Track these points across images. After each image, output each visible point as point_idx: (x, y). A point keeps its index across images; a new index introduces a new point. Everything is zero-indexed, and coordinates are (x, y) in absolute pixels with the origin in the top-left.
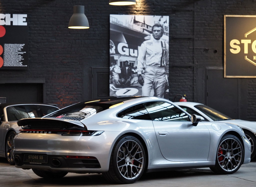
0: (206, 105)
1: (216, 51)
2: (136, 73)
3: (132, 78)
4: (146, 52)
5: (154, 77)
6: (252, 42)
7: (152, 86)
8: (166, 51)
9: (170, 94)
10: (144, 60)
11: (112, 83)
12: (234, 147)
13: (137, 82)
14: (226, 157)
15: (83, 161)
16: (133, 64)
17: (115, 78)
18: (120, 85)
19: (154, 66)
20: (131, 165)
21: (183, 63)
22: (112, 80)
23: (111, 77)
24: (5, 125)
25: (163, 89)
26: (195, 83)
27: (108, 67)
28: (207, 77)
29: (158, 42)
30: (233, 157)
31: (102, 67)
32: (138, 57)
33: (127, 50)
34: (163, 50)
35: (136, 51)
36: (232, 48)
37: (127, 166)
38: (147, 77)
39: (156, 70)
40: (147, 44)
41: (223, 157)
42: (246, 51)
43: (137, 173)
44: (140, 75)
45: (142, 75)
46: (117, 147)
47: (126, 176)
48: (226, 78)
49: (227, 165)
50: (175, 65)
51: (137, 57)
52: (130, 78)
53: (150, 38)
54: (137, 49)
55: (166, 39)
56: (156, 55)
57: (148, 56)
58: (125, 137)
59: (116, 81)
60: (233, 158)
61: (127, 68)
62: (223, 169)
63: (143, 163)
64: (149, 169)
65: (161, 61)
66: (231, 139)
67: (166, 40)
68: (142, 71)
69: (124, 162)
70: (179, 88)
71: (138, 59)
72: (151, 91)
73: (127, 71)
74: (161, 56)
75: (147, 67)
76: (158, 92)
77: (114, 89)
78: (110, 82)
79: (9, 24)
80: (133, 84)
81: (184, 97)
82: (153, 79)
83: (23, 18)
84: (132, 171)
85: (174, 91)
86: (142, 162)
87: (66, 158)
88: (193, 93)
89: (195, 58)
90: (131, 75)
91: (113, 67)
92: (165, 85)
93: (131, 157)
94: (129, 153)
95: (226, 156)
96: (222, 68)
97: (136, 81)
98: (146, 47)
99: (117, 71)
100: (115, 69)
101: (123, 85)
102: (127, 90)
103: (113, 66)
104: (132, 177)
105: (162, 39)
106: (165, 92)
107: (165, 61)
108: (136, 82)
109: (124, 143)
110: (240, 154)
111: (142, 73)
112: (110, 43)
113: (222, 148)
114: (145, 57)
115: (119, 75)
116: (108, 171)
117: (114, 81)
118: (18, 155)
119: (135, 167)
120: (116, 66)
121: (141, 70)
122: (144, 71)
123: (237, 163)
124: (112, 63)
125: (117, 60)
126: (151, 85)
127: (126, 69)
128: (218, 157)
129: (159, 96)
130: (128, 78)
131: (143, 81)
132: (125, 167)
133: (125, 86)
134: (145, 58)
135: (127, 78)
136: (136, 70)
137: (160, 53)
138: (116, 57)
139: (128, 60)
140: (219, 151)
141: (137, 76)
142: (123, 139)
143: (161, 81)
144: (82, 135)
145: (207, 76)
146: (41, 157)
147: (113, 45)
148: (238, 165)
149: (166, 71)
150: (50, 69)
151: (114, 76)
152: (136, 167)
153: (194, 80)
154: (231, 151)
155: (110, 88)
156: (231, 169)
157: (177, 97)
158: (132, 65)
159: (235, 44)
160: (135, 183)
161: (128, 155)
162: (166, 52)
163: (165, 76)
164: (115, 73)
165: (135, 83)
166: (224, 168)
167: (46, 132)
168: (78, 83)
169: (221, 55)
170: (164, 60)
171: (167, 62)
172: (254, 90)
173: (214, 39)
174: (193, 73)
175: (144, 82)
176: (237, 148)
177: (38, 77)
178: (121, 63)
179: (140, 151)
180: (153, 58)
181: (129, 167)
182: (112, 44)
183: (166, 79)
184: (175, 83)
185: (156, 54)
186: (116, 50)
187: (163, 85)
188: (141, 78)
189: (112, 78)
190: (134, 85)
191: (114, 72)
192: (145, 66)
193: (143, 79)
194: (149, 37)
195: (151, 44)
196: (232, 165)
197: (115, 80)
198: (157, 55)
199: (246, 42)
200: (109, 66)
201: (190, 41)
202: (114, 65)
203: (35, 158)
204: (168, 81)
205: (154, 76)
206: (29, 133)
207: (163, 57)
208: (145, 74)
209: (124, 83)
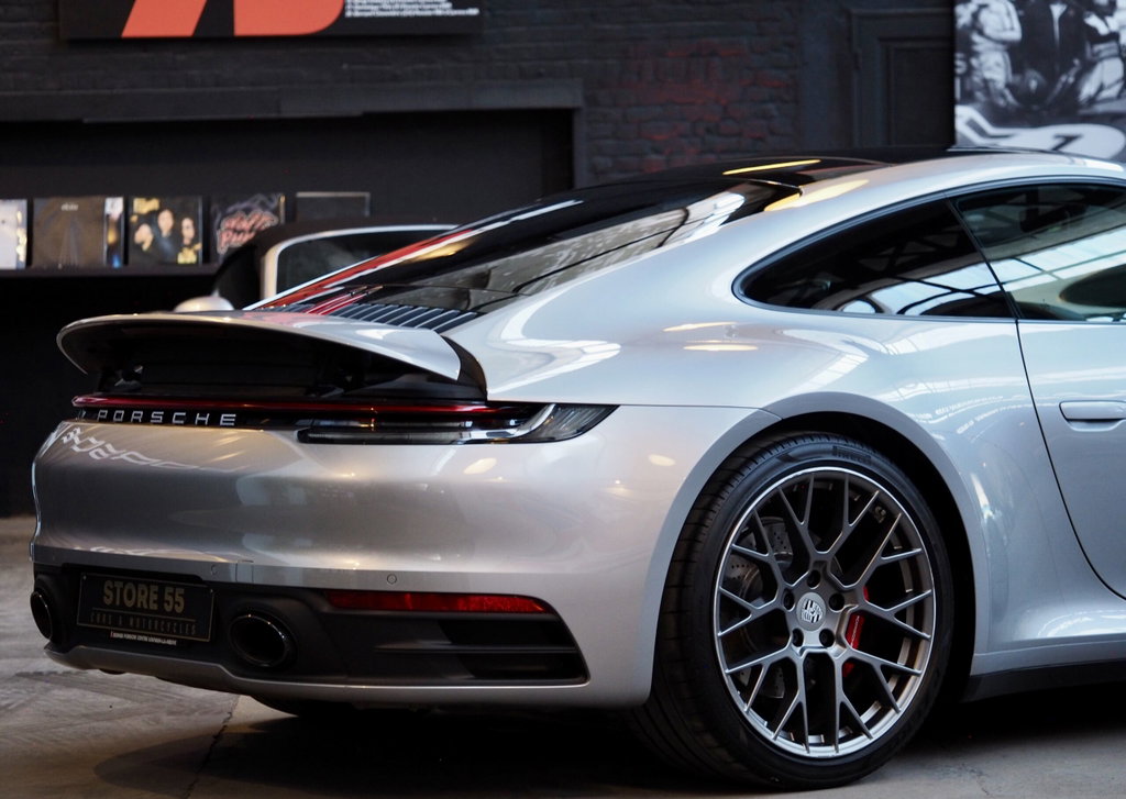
2: (1114, 36)
3: (1088, 67)
11: (968, 98)
13: (1116, 89)
15: (453, 630)
17: (989, 69)
20: (838, 654)
22: (972, 82)
27: (945, 9)
31: (911, 10)
37: (799, 661)
43: (887, 706)
46: (714, 520)
47: (796, 731)
52: (1073, 65)
58: (777, 451)
59: (991, 85)
63: (928, 635)
64: (978, 678)
69: (775, 629)
73: (1057, 28)
77: (981, 132)
78: (958, 95)
80: (1092, 100)
84: (841, 696)
86: (926, 623)
87: (326, 608)
90: (1080, 52)
91: (972, 6)
93: (832, 592)
94: (816, 563)
97: (1110, 87)
99: (1000, 27)
100: (984, 16)
101: (1035, 107)
102: (1058, 137)
104: (841, 735)
108: (1112, 92)
109: (775, 496)
115: (1012, 49)
117: (979, 90)
119: (867, 667)
127: (1050, 13)
130: (1066, 68)
132: (787, 664)
133: (1045, 113)
135: (1057, 68)
136: (1109, 19)
141: (1119, 56)
142: (769, 460)
146: (173, 595)
150: (607, 27)
151: (983, 58)
152: (876, 661)
155: (961, 126)
160: (882, 778)
161: (813, 581)
164: (989, 38)
165: (1105, 94)
167: (206, 419)
168: (771, 106)
177: (540, 75)
179: (908, 547)
181: (819, 663)
189: (970, 70)
190: (1100, 108)
191: (981, 32)
197: (986, 81)
203: (142, 599)
209: (1039, 96)
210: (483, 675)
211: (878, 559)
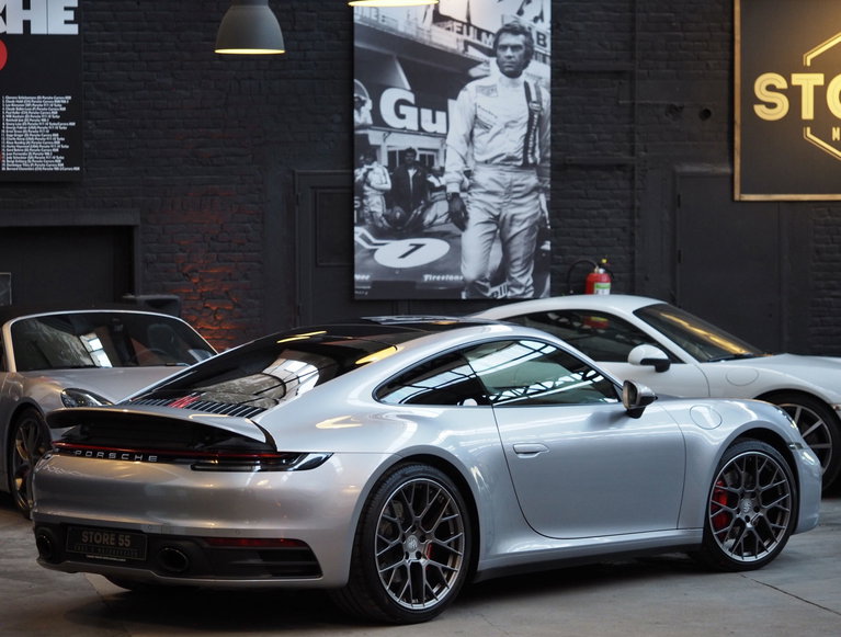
0: (675, 304)
1: (706, 114)
2: (443, 188)
3: (429, 205)
4: (476, 117)
5: (501, 201)
6: (827, 81)
7: (494, 232)
8: (542, 113)
9: (556, 257)
10: (468, 144)
11: (362, 222)
12: (765, 480)
13: (446, 217)
14: (738, 516)
15: (263, 554)
16: (431, 159)
17: (373, 206)
18: (389, 229)
19: (503, 163)
20: (424, 562)
21: (598, 152)
22: (364, 213)
23: (357, 204)
24: (7, 385)
25: (532, 241)
26: (636, 220)
27: (349, 171)
28: (677, 201)
29: (515, 85)
30: (760, 514)
31: (329, 171)
32: (449, 136)
33: (410, 112)
34: (531, 113)
35: (440, 115)
36: (761, 102)
37: (408, 566)
38: (480, 201)
39: (509, 176)
40: (477, 91)
41: (729, 516)
42: (808, 112)
43: (443, 585)
44: (455, 195)
45: (462, 195)
46: (375, 504)
47: (407, 598)
48: (740, 202)
49: (741, 540)
50: (570, 160)
51: (444, 136)
52: (421, 205)
53: (488, 70)
54: (445, 109)
55: (540, 75)
56: (508, 129)
57: (483, 133)
58: (400, 472)
59: (374, 215)
60: (760, 517)
61: (412, 172)
62: (729, 554)
63: (461, 553)
64: (481, 572)
65: (526, 148)
66: (753, 456)
67: (540, 78)
68: (462, 182)
69: (399, 552)
70: (584, 237)
71: (448, 141)
72: (490, 248)
73: (411, 183)
74: (525, 130)
75: (479, 167)
76: (515, 252)
77: (369, 242)
78: (355, 221)
79: (19, 30)
80: (431, 224)
81: (601, 266)
82: (497, 206)
83: (66, 9)
84: (425, 582)
85: (567, 248)
86: (460, 549)
87: (206, 545)
88: (632, 254)
89: (637, 136)
90: (423, 196)
91: (364, 170)
92: (537, 228)
93: (421, 535)
94: (416, 522)
95: (738, 511)
96: (726, 170)
97: (441, 216)
98: (474, 102)
99: (379, 182)
100: (371, 175)
101: (399, 228)
102: (412, 245)
103: (366, 167)
104: (424, 600)
105: (528, 74)
106: (539, 251)
107: (537, 148)
108: (442, 220)
109: (399, 492)
110: (784, 503)
111: (463, 190)
112: (356, 90)
113: (726, 486)
114: (472, 134)
115: (386, 194)
116: (348, 584)
117: (368, 218)
118: (48, 529)
119: (436, 568)
120: (374, 165)
121: (459, 177)
122: (467, 182)
123: (773, 532)
124: (362, 158)
125: (379, 147)
126: (493, 227)
127: (408, 174)
128: (711, 516)
129: (519, 262)
130: (416, 207)
131: (466, 213)
132: (403, 568)
133: (404, 232)
134: (470, 139)
135: (411, 206)
136: (440, 178)
137: (520, 122)
138: (375, 137)
139: (415, 146)
140: (716, 495)
141: (446, 199)
142: (397, 476)
143: (526, 213)
144: (258, 468)
145: (679, 197)
146: (124, 539)
147: (365, 95)
148: (779, 539)
149: (540, 180)
150: (155, 178)
151: (370, 199)
152: (440, 565)
153: (636, 210)
154: (753, 495)
155: (357, 238)
156: (754, 554)
157: (580, 265)
158: (427, 163)
159: (771, 88)
160: (442, 618)
161: (413, 530)
162: (540, 116)
163: (537, 198)
164: (373, 188)
165: (438, 221)
166: (731, 550)
167: (141, 458)
168: (247, 225)
169: (726, 127)
170: (535, 145)
171: (546, 152)
172: (832, 239)
173: (701, 72)
174: (632, 188)
175: (467, 218)
176: (775, 482)
177: (115, 206)
178: (391, 155)
179: (452, 514)
180: (497, 137)
181: (416, 566)
182: (361, 92)
183: (541, 209)
184: (570, 221)
185: (506, 126)
186: (376, 112)
187: (531, 229)
188: (457, 205)
189: (363, 206)
190: (435, 229)
191: (369, 185)
192: (471, 165)
193: (463, 208)
194: (486, 68)
195: (490, 90)
196: (758, 539)
197: (371, 212)
198: (512, 127)
199: (807, 82)
200: (352, 165)
201: (623, 81)
202: (370, 164)
204: (547, 214)
205: (501, 197)
206: (83, 455)
207: (532, 136)
208: (472, 190)
209: (402, 221)
210: (276, 575)
211: (440, 519)
